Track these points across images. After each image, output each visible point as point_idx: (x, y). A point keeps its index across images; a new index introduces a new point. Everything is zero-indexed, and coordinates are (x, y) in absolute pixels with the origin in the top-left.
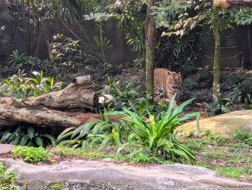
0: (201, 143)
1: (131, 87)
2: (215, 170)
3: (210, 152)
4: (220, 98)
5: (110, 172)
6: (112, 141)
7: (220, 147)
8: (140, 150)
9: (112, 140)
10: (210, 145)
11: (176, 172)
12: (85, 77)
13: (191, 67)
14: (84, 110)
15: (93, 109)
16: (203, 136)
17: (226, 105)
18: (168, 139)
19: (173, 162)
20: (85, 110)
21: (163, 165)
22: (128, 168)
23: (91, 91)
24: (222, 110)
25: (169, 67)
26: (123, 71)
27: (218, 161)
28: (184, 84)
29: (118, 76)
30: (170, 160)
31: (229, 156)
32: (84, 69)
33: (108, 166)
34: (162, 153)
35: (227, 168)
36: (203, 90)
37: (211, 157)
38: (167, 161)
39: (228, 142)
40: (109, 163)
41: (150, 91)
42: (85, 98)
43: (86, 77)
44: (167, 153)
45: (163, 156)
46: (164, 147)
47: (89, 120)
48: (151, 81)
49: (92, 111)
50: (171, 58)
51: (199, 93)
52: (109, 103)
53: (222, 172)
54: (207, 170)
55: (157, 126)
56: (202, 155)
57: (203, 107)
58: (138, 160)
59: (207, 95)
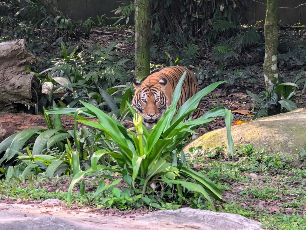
0: (237, 169)
1: (106, 62)
2: (260, 220)
3: (253, 187)
4: (277, 82)
5: (54, 224)
6: (66, 167)
7: (274, 177)
8: (114, 184)
9: (65, 165)
10: (253, 172)
11: (184, 224)
12: (13, 43)
13: (225, 22)
14: (12, 107)
15: (31, 107)
16: (241, 156)
17: (290, 96)
18: (170, 161)
19: (179, 206)
20: (15, 108)
21: (159, 211)
22: (90, 217)
23: (26, 70)
24: (282, 106)
25: (183, 22)
26: (92, 33)
27: (267, 204)
28: (212, 57)
29: (83, 41)
30: (174, 202)
31: (291, 194)
32: (15, 29)
33: (51, 215)
34: (159, 189)
35: (285, 216)
36: (248, 68)
37: (254, 196)
38: (168, 204)
39: (289, 166)
40: (55, 208)
41: (142, 71)
42: (14, 85)
43: (15, 42)
44: (167, 188)
45: (159, 194)
46: (162, 176)
47: (22, 127)
48: (144, 50)
49: (29, 109)
50: (187, 5)
51: (241, 74)
52: (62, 94)
53: (272, 225)
54: (245, 219)
55: (149, 135)
56: (237, 193)
57: (247, 102)
58: (111, 203)
59: (255, 78)
